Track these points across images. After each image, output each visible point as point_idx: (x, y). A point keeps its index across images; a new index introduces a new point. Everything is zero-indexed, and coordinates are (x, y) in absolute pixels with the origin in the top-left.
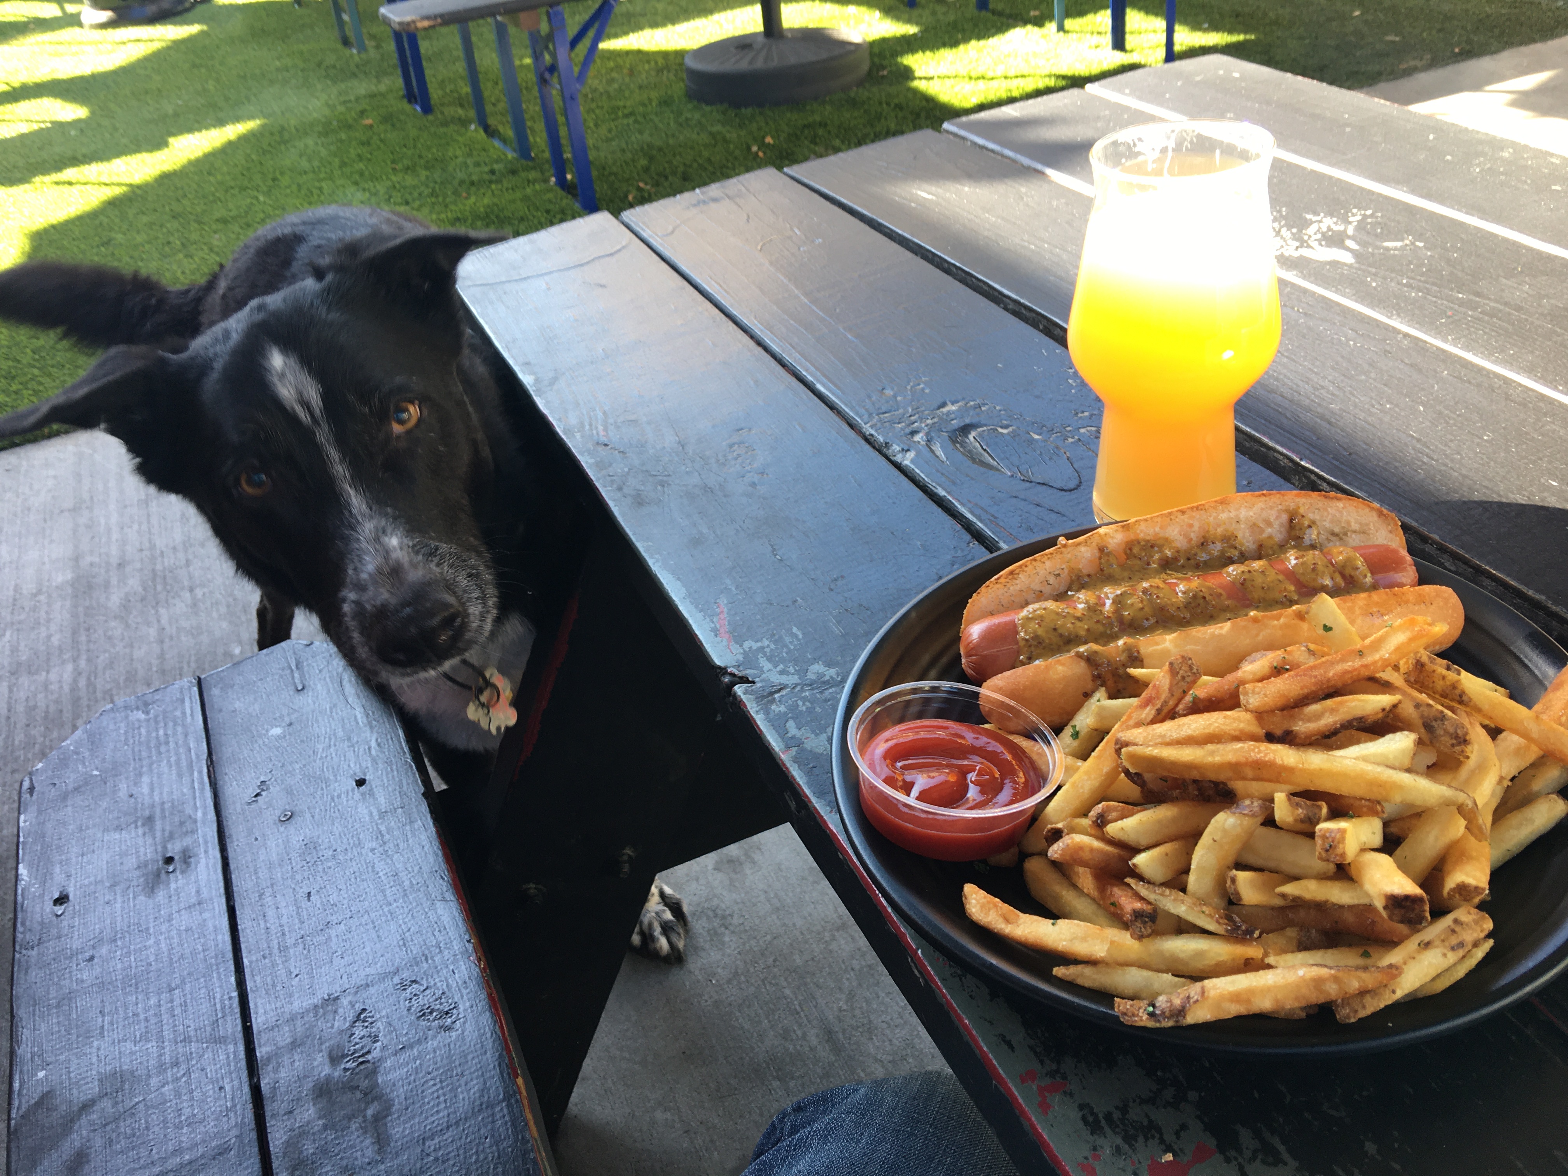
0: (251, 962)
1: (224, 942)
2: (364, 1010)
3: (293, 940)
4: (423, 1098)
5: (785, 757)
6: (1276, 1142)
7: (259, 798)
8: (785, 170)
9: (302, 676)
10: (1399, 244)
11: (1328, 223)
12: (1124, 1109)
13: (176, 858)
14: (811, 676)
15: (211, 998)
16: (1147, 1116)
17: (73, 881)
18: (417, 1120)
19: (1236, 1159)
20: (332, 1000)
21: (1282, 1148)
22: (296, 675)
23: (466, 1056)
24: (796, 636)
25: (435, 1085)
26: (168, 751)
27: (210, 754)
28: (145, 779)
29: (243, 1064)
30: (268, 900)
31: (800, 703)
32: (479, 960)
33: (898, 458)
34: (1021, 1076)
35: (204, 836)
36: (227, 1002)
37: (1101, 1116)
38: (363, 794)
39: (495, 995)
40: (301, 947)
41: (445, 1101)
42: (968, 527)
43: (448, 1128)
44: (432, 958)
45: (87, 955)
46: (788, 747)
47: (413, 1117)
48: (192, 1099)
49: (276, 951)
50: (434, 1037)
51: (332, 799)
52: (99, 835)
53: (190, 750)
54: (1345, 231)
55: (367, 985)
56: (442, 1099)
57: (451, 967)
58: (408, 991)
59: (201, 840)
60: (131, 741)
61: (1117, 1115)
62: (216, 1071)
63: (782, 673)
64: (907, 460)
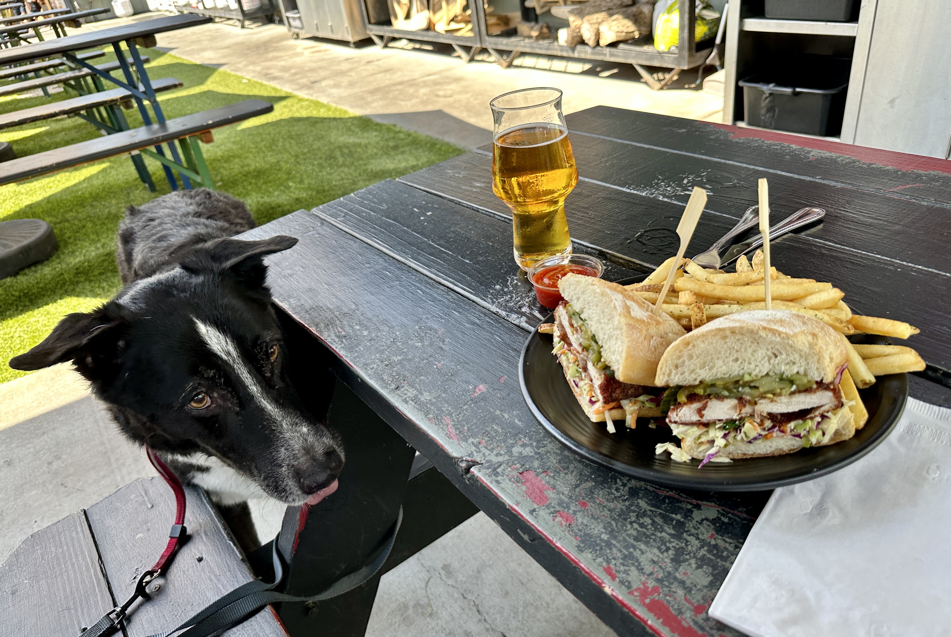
7: (136, 580)
9: (150, 499)
22: (146, 499)
27: (100, 557)
33: (517, 322)
38: (202, 565)
51: (184, 572)
53: (86, 558)
60: (46, 557)
64: (523, 322)
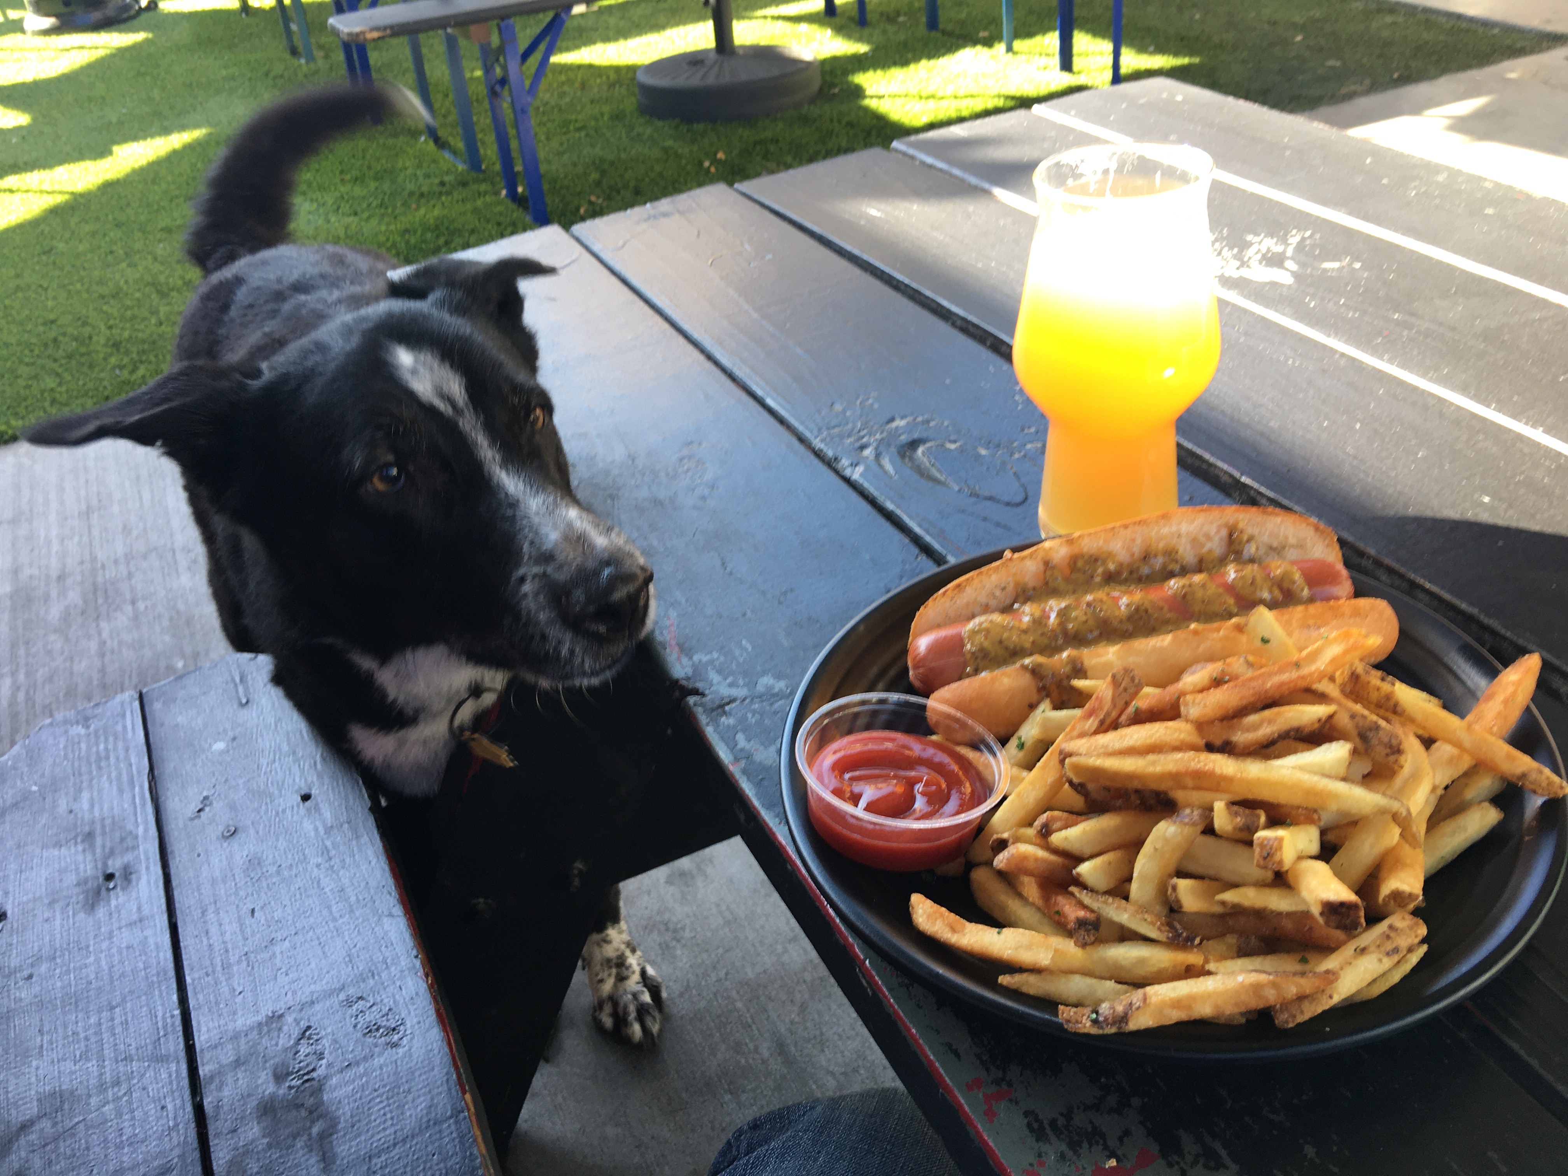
0: (193, 980)
1: (166, 960)
2: (309, 1028)
3: (237, 957)
4: (369, 1115)
5: (735, 770)
6: (1218, 1146)
7: (202, 813)
8: (736, 185)
9: (246, 690)
10: (1336, 265)
11: (1270, 244)
12: (1068, 1116)
13: (117, 875)
14: (760, 688)
15: (153, 1015)
16: (1091, 1122)
17: (11, 898)
18: (363, 1138)
19: (1178, 1163)
20: (276, 1018)
21: (1223, 1153)
22: (241, 689)
23: (413, 1073)
24: (746, 650)
25: (381, 1102)
26: (109, 765)
27: (152, 770)
28: (85, 795)
29: (185, 1083)
30: (211, 916)
31: (749, 715)
32: (427, 976)
33: (848, 472)
34: (967, 1085)
35: (146, 853)
36: (169, 1020)
37: (1045, 1122)
38: (308, 810)
39: (442, 1010)
40: (244, 964)
41: (392, 1118)
42: (916, 540)
43: (395, 1145)
44: (379, 974)
45: (26, 973)
46: (737, 760)
47: (359, 1135)
48: (133, 1118)
49: (219, 968)
50: (380, 1054)
51: (277, 814)
52: (38, 851)
53: (131, 765)
54: (1284, 252)
55: (313, 1003)
56: (389, 1116)
57: (398, 984)
58: (355, 1008)
59: (142, 857)
60: (71, 756)
61: (1061, 1121)
62: (158, 1090)
63: (731, 685)
64: (856, 474)
